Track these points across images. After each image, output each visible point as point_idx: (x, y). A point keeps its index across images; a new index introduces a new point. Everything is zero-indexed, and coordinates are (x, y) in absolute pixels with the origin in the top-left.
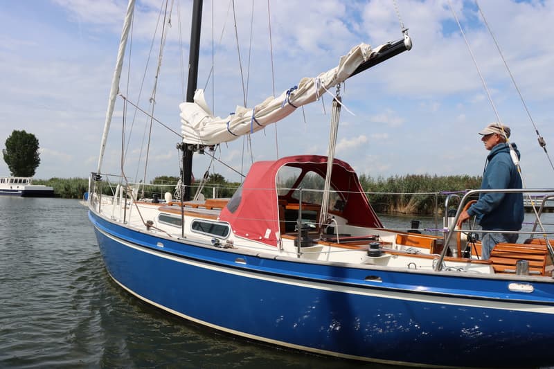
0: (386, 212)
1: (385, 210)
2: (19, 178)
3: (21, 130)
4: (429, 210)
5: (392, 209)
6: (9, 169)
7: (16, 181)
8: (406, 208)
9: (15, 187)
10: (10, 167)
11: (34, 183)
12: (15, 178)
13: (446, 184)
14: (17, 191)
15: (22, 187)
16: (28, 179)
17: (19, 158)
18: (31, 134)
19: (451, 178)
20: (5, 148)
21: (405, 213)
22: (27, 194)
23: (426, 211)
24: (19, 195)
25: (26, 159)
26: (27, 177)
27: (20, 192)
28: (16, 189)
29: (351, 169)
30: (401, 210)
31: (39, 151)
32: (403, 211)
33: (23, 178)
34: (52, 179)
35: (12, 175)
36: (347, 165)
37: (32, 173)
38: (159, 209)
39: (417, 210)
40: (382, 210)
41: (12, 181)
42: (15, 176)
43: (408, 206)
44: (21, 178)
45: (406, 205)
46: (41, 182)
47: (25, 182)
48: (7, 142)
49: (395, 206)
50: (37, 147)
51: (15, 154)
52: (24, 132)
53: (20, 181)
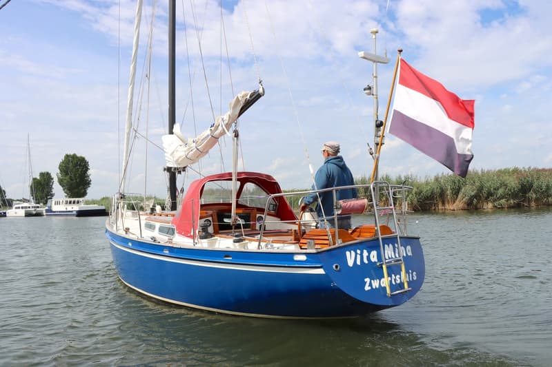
0: (435, 209)
1: (433, 208)
2: (73, 200)
3: (72, 154)
4: (478, 206)
5: (440, 207)
6: (63, 192)
7: (70, 203)
8: (455, 204)
9: (70, 208)
10: (64, 190)
11: (87, 203)
12: (69, 200)
13: (495, 178)
14: (72, 212)
15: (76, 208)
16: (81, 199)
17: (72, 180)
18: (81, 157)
19: (500, 171)
20: (59, 171)
21: (454, 210)
22: (81, 214)
23: (476, 206)
24: (73, 215)
25: (78, 180)
26: (80, 197)
27: (75, 213)
28: (71, 210)
29: (273, 179)
30: (449, 207)
31: (89, 172)
32: (452, 208)
33: (76, 199)
34: (104, 198)
35: (66, 196)
36: (269, 177)
37: (84, 194)
38: (146, 219)
39: (466, 206)
40: (430, 207)
41: (67, 203)
42: (70, 197)
43: (457, 202)
44: (74, 199)
45: (454, 202)
46: (94, 202)
47: (78, 202)
48: (60, 166)
49: (443, 203)
50: (87, 169)
51: (67, 177)
52: (74, 155)
53: (74, 202)
